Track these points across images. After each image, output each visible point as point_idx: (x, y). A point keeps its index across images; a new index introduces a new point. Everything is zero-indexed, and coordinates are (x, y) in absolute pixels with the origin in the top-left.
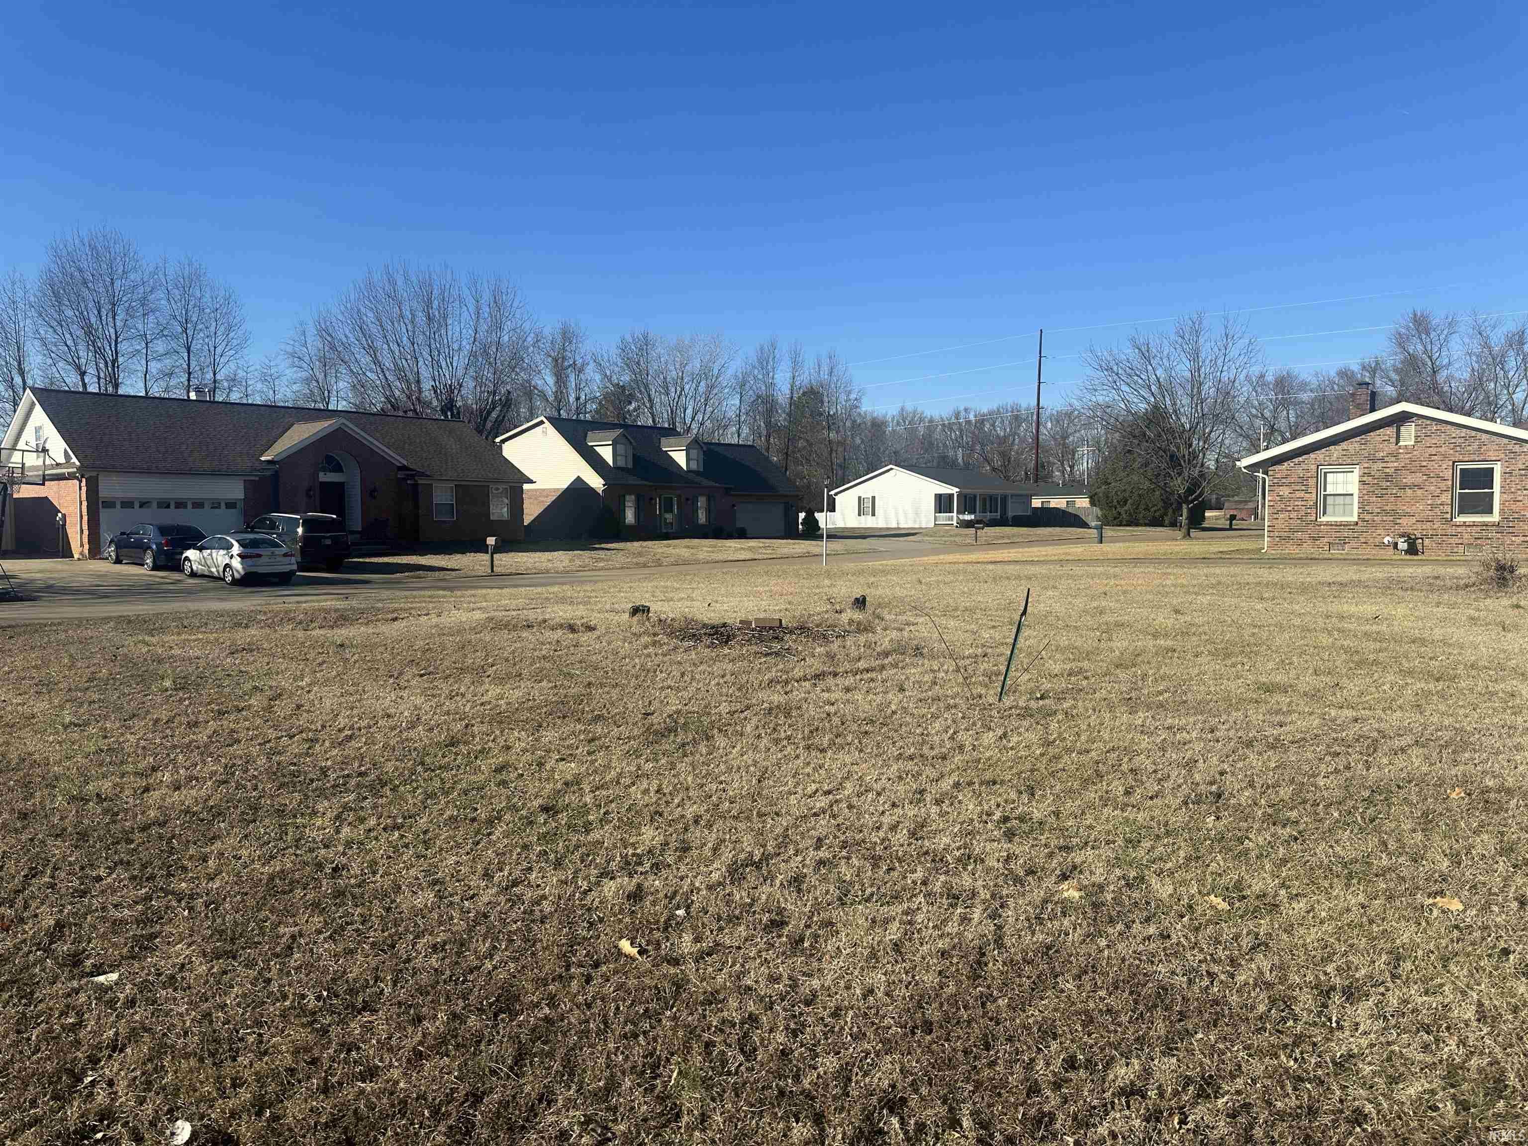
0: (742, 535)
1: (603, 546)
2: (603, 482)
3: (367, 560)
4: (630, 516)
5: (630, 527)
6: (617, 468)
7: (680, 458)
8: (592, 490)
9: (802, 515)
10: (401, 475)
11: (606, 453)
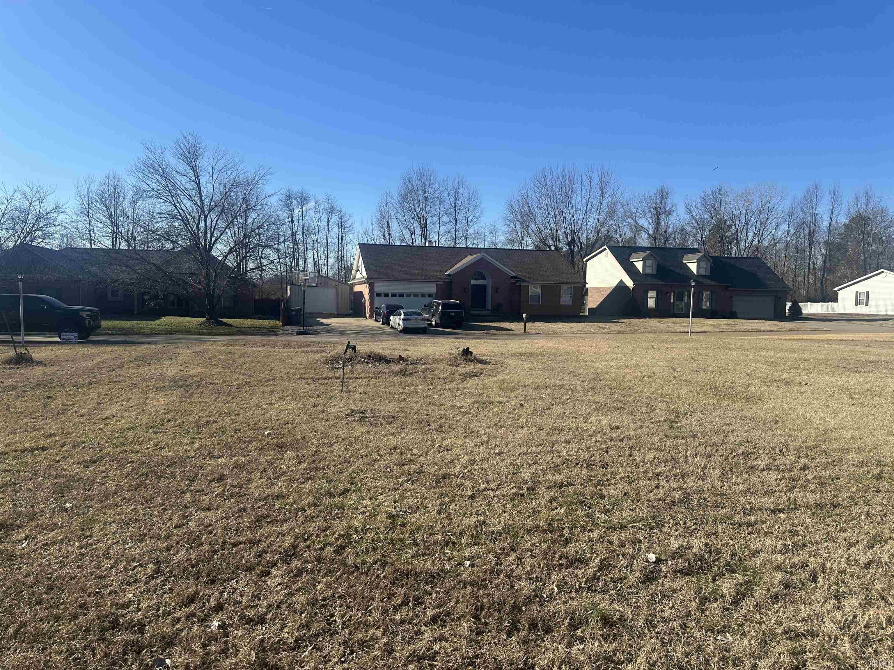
0: (733, 316)
1: (620, 321)
2: (632, 283)
3: (482, 324)
4: (651, 303)
5: (651, 309)
6: (645, 275)
7: (693, 267)
8: (627, 287)
9: (789, 304)
10: (513, 281)
11: (639, 265)
